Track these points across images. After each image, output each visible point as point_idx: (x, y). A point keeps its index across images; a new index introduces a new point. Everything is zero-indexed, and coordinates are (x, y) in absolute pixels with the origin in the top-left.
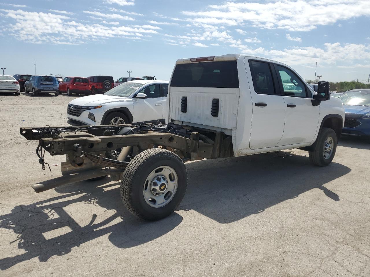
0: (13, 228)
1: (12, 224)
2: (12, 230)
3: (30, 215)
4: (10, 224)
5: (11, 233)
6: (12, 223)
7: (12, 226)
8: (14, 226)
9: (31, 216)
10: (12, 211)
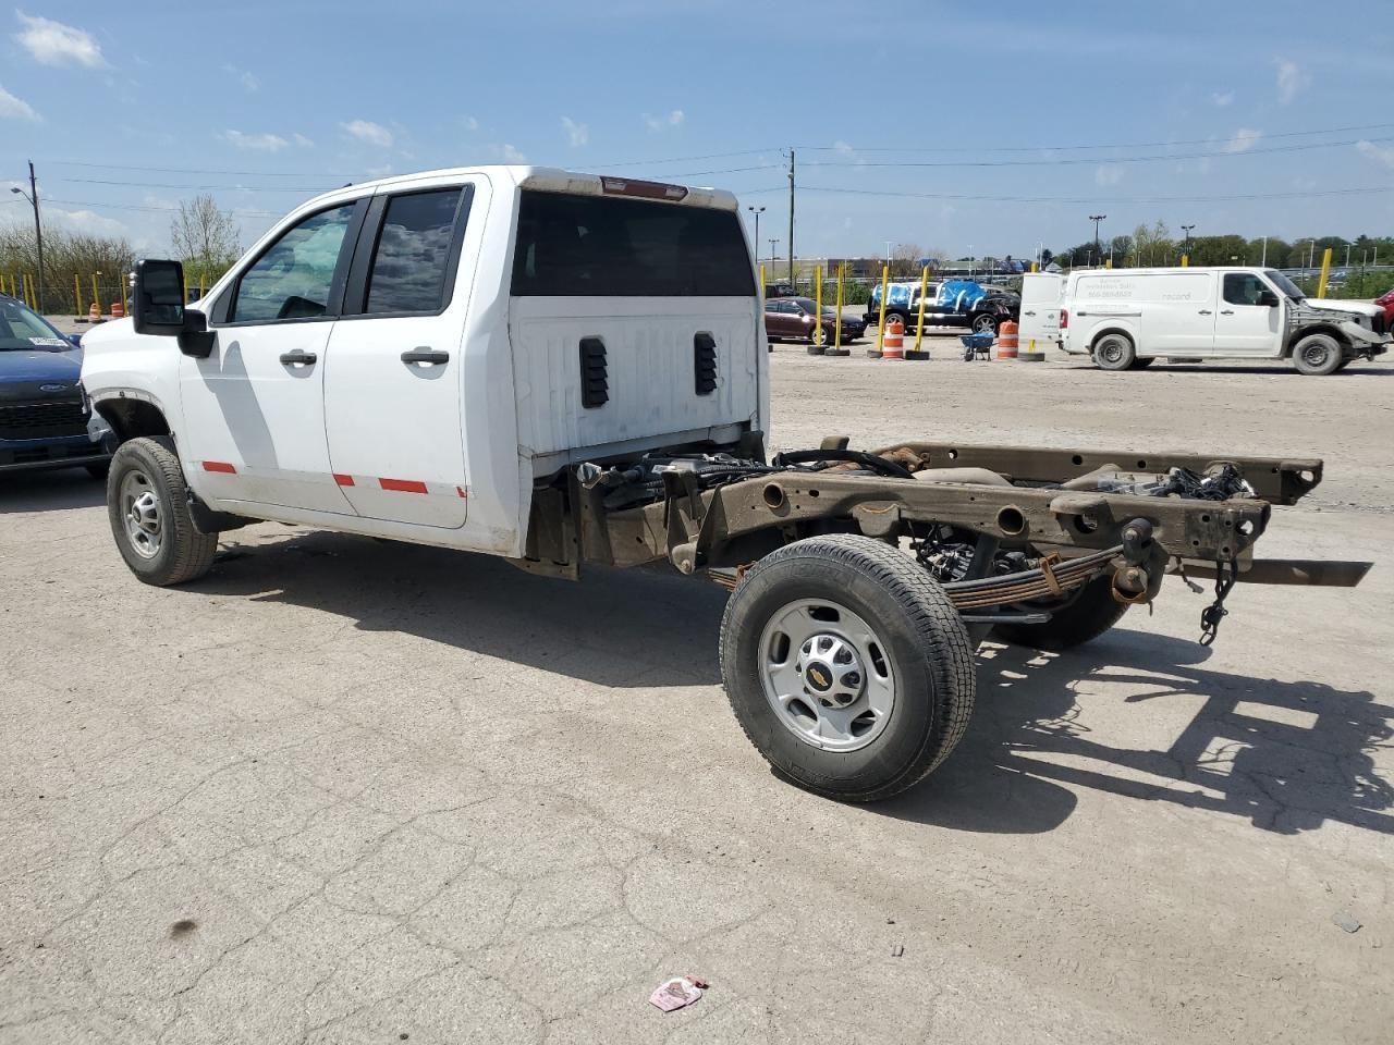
0: (1368, 775)
1: (1360, 785)
2: (1376, 772)
3: (1282, 783)
4: (1366, 789)
5: (1384, 764)
6: (1358, 789)
7: (1365, 782)
8: (1359, 779)
9: (1281, 778)
10: (1317, 825)
